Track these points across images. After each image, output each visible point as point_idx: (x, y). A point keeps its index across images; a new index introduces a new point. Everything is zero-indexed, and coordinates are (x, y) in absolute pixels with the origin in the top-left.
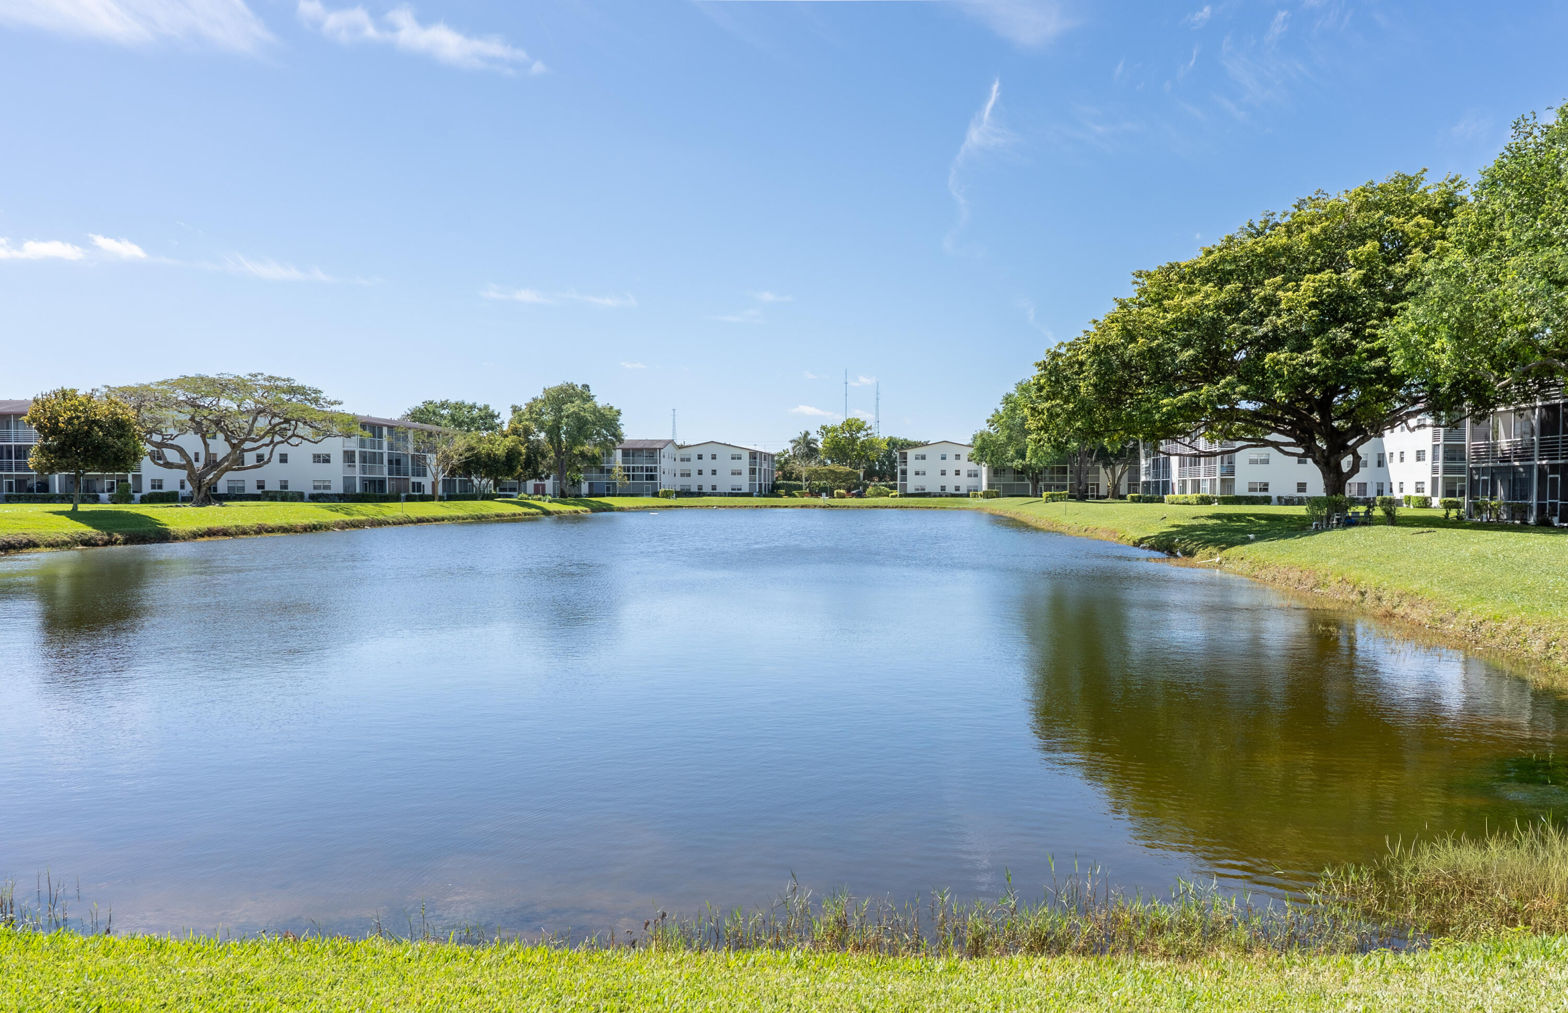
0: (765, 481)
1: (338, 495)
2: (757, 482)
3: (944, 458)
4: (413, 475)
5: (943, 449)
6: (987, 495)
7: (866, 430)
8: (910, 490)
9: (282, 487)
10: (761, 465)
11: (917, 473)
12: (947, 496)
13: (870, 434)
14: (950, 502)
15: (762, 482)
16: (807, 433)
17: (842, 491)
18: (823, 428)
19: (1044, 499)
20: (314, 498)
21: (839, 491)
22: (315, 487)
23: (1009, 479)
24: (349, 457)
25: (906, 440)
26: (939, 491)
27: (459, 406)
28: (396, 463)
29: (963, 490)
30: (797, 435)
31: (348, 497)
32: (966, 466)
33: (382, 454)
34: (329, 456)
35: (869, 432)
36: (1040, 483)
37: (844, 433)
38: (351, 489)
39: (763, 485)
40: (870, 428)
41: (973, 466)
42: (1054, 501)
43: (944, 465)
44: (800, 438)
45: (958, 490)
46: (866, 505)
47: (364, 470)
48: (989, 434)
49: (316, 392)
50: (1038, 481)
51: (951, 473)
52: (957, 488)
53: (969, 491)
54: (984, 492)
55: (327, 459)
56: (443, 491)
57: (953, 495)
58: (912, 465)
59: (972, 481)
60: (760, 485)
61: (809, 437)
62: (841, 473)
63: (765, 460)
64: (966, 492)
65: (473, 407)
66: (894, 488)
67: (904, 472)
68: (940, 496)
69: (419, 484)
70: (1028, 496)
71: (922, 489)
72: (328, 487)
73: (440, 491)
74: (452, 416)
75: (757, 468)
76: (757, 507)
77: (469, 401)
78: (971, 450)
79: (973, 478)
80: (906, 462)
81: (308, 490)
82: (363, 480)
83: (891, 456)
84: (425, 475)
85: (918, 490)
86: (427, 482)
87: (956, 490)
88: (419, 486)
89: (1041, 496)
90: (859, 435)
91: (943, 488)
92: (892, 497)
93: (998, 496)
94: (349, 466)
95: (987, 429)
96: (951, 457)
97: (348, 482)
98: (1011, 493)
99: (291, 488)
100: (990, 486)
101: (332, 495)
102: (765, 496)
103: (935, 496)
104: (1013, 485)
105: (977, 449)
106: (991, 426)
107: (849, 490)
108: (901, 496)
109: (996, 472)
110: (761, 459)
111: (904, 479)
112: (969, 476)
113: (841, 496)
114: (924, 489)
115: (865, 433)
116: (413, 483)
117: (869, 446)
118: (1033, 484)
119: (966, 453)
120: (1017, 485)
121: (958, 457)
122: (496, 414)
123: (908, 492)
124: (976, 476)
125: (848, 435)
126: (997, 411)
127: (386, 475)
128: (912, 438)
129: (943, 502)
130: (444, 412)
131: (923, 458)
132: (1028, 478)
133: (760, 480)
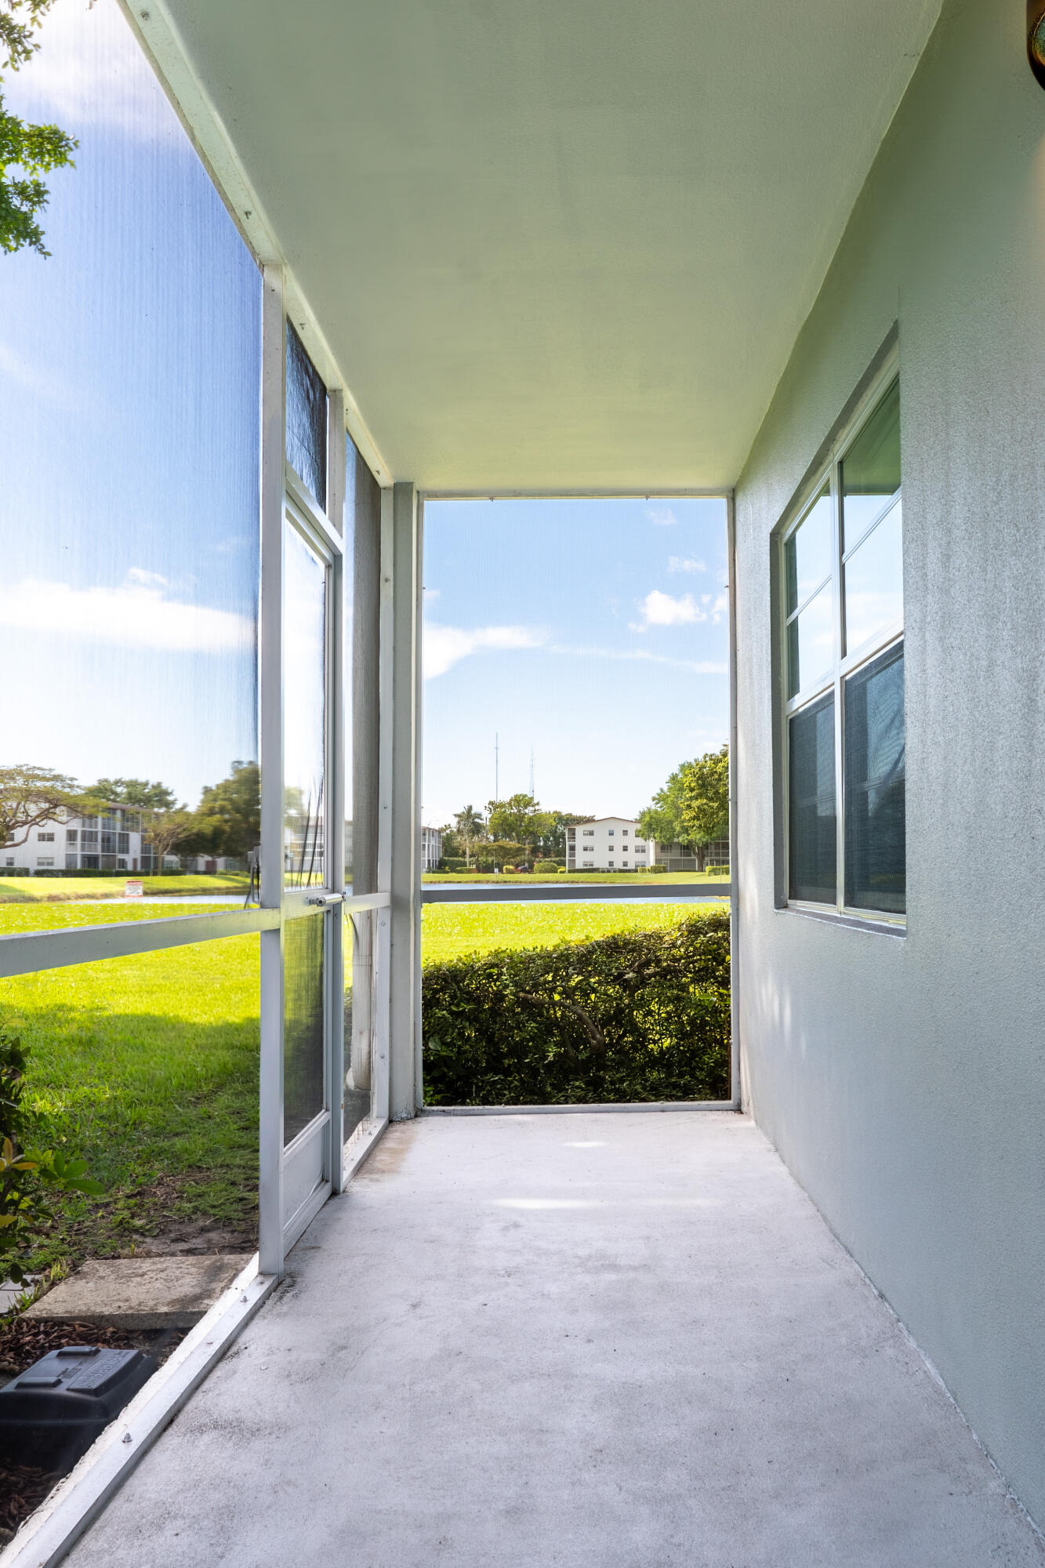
0: (433, 857)
1: (62, 871)
2: (426, 858)
3: (611, 834)
4: (120, 852)
5: (612, 826)
6: (656, 870)
7: (533, 806)
8: (579, 865)
9: (8, 864)
10: (429, 842)
11: (585, 849)
12: (615, 872)
13: (538, 810)
14: (619, 877)
15: (431, 858)
16: (470, 808)
17: (511, 867)
18: (491, 803)
19: (707, 873)
20: (39, 874)
21: (508, 867)
22: (39, 864)
23: (675, 855)
24: (71, 836)
25: (571, 815)
26: (608, 867)
27: (132, 784)
28: (107, 840)
29: (631, 866)
30: (460, 810)
31: (69, 873)
32: (633, 841)
33: (96, 832)
34: (53, 834)
35: (537, 807)
36: (706, 858)
37: (512, 809)
38: (73, 866)
39: (431, 861)
40: (538, 804)
41: (640, 841)
42: (715, 875)
43: (611, 841)
44: (464, 813)
45: (626, 865)
46: (537, 880)
47: (83, 849)
48: (656, 812)
49: (72, 779)
50: (703, 857)
51: (618, 849)
52: (625, 864)
53: (637, 866)
54: (652, 867)
55: (50, 838)
56: (142, 867)
57: (621, 871)
58: (581, 841)
59: (640, 857)
60: (429, 861)
61: (473, 812)
62: (511, 849)
63: (433, 836)
64: (634, 868)
65: (146, 784)
66: (563, 863)
67: (572, 848)
68: (609, 871)
69: (123, 860)
70: (694, 871)
71: (590, 865)
72: (51, 864)
73: (139, 869)
74: (129, 794)
75: (427, 844)
76: (431, 882)
77: (142, 779)
78: (639, 826)
79: (640, 854)
80: (574, 838)
81: (33, 867)
82: (83, 857)
83: (556, 832)
84: (128, 853)
85: (586, 865)
86: (128, 858)
87: (624, 865)
88: (123, 863)
89: (705, 871)
90: (527, 811)
91: (611, 864)
92: (561, 872)
93: (665, 870)
94: (71, 844)
95: (653, 808)
96: (618, 833)
97: (70, 859)
98: (676, 867)
99: (16, 865)
100: (657, 861)
101: (56, 871)
102: (434, 872)
103: (603, 872)
104: (680, 860)
105: (645, 825)
106: (657, 804)
107: (517, 866)
108: (570, 872)
109: (663, 848)
110: (429, 834)
111: (573, 855)
112: (637, 851)
113: (509, 872)
114: (592, 865)
115: (532, 809)
116: (120, 859)
117: (537, 820)
118: (699, 859)
119: (632, 829)
120: (684, 860)
121: (625, 833)
122: (170, 791)
123: (577, 868)
124: (643, 851)
125: (516, 811)
126: (662, 790)
127: (99, 852)
128: (578, 812)
129: (612, 877)
130: (119, 790)
131: (591, 833)
132: (694, 853)
133: (429, 857)
